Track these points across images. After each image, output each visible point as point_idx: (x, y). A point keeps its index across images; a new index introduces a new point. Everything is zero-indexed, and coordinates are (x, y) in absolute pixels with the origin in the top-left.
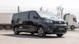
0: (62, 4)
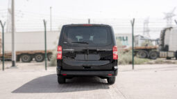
0: (175, 8)
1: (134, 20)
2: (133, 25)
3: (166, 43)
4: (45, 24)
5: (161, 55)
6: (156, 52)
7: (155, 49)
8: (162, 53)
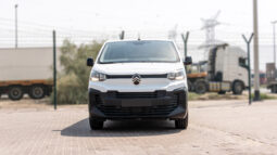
0: (219, 12)
1: (188, 34)
2: (186, 42)
3: (217, 69)
4: (54, 37)
5: (211, 88)
6: (204, 82)
7: (203, 77)
8: (213, 85)
